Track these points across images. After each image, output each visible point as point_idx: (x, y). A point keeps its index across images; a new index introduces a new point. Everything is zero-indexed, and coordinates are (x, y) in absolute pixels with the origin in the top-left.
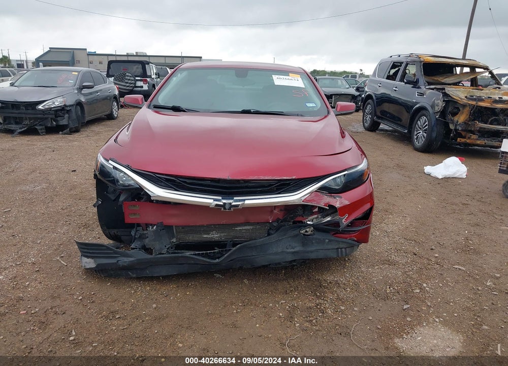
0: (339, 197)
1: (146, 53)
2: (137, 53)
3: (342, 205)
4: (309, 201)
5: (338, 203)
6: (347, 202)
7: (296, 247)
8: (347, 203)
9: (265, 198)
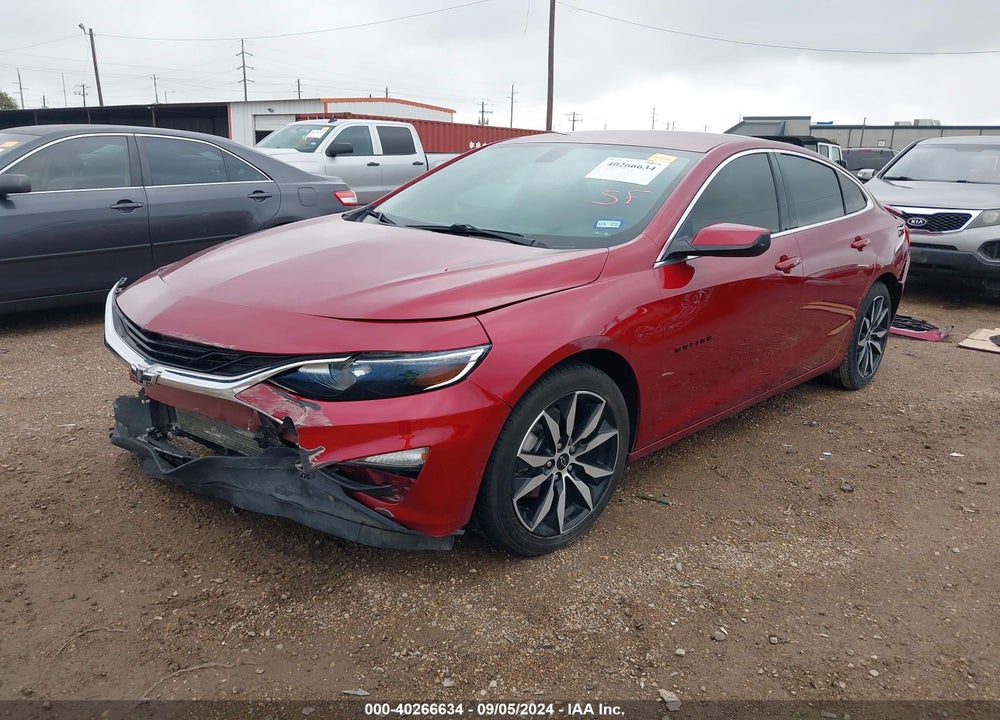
0: (310, 405)
1: (938, 122)
2: (917, 121)
3: (309, 425)
4: (246, 398)
5: (303, 418)
6: (327, 420)
7: (292, 493)
8: (326, 422)
9: (189, 376)
